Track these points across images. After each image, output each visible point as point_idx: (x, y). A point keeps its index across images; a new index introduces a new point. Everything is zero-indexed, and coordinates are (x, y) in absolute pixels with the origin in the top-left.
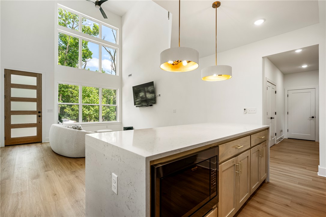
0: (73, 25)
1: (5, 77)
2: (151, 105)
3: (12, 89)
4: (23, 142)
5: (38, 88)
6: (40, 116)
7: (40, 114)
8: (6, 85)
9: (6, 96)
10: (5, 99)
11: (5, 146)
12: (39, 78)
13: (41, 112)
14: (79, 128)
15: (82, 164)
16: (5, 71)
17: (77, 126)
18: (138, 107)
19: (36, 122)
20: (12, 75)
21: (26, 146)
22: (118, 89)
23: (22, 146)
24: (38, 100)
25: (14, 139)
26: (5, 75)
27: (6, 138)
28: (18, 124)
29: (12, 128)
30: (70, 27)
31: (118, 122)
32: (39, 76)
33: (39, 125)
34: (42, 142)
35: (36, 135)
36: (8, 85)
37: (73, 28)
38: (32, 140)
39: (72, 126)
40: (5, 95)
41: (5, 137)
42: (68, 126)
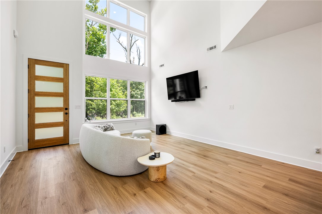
0: (92, 23)
1: (28, 68)
2: (194, 100)
3: (36, 82)
4: (48, 144)
5: (65, 80)
6: (66, 114)
7: (67, 111)
8: (30, 77)
9: (29, 91)
10: (29, 93)
11: (29, 150)
12: (66, 69)
13: (68, 109)
14: (111, 128)
15: (135, 192)
16: (29, 61)
17: (109, 125)
18: (174, 102)
19: (62, 121)
20: (36, 66)
21: (51, 149)
22: (147, 82)
23: (47, 150)
24: (65, 95)
25: (39, 141)
26: (28, 65)
27: (29, 141)
28: (43, 124)
29: (36, 128)
30: (90, 25)
31: (147, 118)
32: (65, 67)
33: (65, 124)
34: (69, 144)
35: (63, 136)
36: (32, 78)
37: (92, 25)
38: (58, 142)
39: (103, 126)
40: (29, 89)
41: (28, 139)
42: (98, 125)
